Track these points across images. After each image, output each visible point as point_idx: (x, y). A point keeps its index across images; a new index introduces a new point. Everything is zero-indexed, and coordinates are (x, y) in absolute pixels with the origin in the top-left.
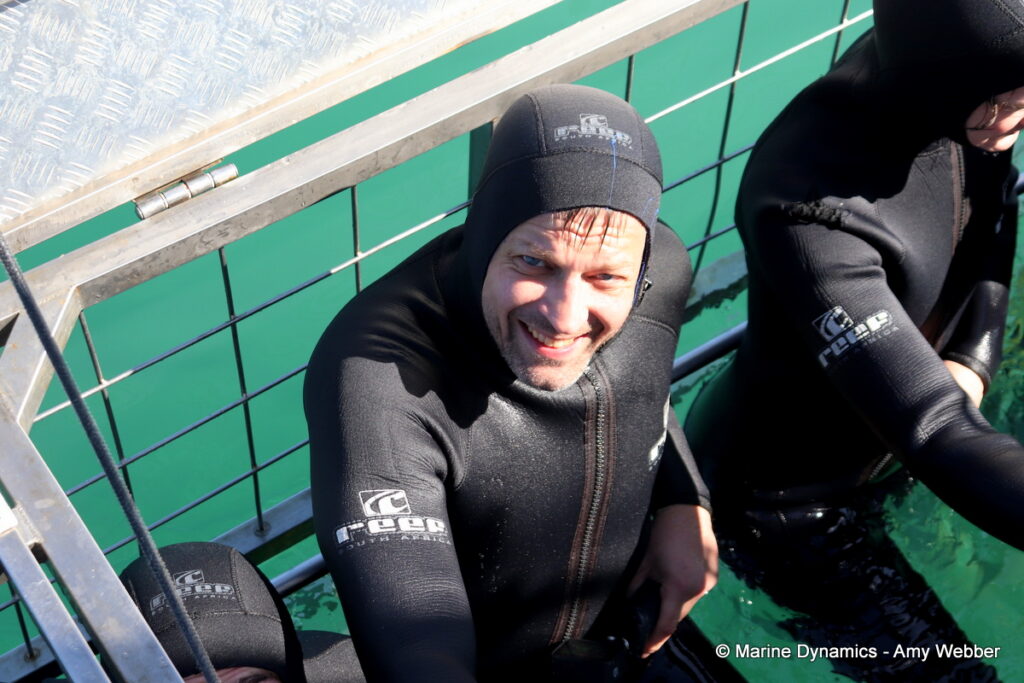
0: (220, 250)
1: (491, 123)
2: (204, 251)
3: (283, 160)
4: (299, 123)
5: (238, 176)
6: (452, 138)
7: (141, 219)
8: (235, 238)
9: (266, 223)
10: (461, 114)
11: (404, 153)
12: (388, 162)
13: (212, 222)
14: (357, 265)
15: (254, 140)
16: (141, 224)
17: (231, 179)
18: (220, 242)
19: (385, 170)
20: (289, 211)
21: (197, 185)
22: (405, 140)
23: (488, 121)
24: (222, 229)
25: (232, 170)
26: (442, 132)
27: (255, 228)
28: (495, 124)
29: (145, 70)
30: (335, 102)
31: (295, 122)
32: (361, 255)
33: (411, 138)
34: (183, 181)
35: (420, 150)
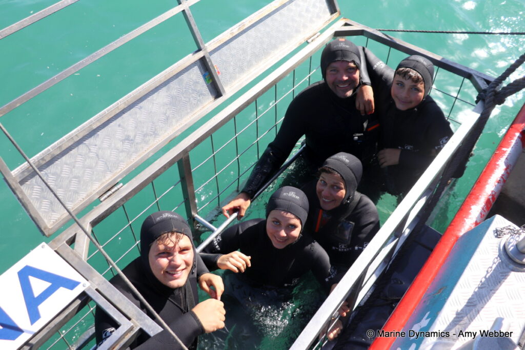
1: (182, 158)
2: (119, 206)
3: (134, 179)
5: (123, 186)
7: (101, 202)
9: (133, 196)
10: (174, 158)
11: (162, 170)
12: (159, 173)
13: (119, 198)
14: (157, 202)
15: (125, 176)
16: (102, 203)
17: (121, 187)
18: (122, 203)
20: (138, 191)
21: (113, 190)
24: (122, 200)
25: (122, 184)
27: (130, 197)
29: (94, 165)
30: (143, 162)
31: (134, 169)
32: (158, 199)
34: (109, 190)
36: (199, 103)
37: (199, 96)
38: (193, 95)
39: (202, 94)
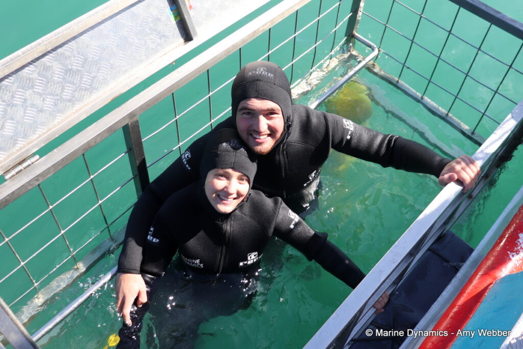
0: (39, 185)
1: (128, 124)
2: (31, 187)
3: (55, 150)
4: (59, 136)
5: (39, 159)
6: (115, 132)
7: (6, 180)
8: (42, 181)
9: (53, 173)
10: (116, 123)
11: (98, 140)
12: (93, 144)
13: (32, 177)
15: (43, 145)
16: (6, 182)
17: (37, 160)
18: (37, 183)
19: (93, 147)
20: (60, 167)
21: (25, 165)
22: (98, 135)
23: (127, 123)
24: (36, 178)
25: (37, 157)
26: (111, 130)
27: (49, 176)
28: (129, 124)
30: (71, 127)
31: (57, 136)
33: (100, 134)
34: (20, 164)
35: (104, 138)
36: (159, 47)
37: (160, 39)
38: (151, 36)
39: (164, 36)
